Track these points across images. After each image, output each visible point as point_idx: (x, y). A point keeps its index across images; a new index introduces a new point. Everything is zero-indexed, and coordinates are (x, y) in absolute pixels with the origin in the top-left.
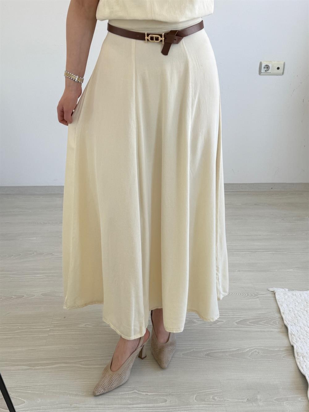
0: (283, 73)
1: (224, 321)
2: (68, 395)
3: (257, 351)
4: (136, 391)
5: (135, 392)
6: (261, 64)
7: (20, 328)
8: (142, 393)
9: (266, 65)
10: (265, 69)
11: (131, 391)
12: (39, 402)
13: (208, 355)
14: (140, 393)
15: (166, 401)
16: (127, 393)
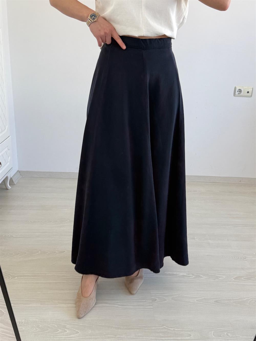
0: (251, 96)
1: (224, 277)
2: (112, 328)
3: (254, 300)
4: (166, 327)
6: (235, 88)
7: (65, 275)
8: (170, 328)
9: (239, 89)
10: (238, 92)
11: (161, 326)
12: (89, 332)
13: (216, 301)
14: (168, 328)
16: (158, 328)
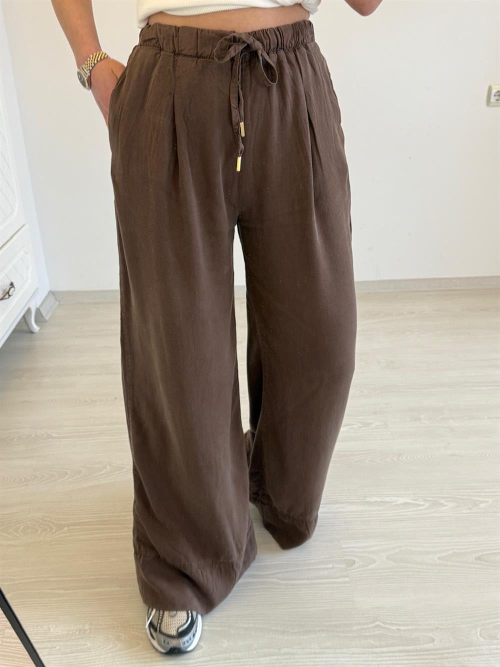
1: (490, 501)
2: (271, 633)
4: (380, 624)
5: (378, 626)
6: (490, 89)
8: (389, 627)
10: (496, 98)
11: (372, 622)
12: (225, 646)
13: (479, 558)
14: (387, 626)
15: (433, 640)
16: (366, 627)
